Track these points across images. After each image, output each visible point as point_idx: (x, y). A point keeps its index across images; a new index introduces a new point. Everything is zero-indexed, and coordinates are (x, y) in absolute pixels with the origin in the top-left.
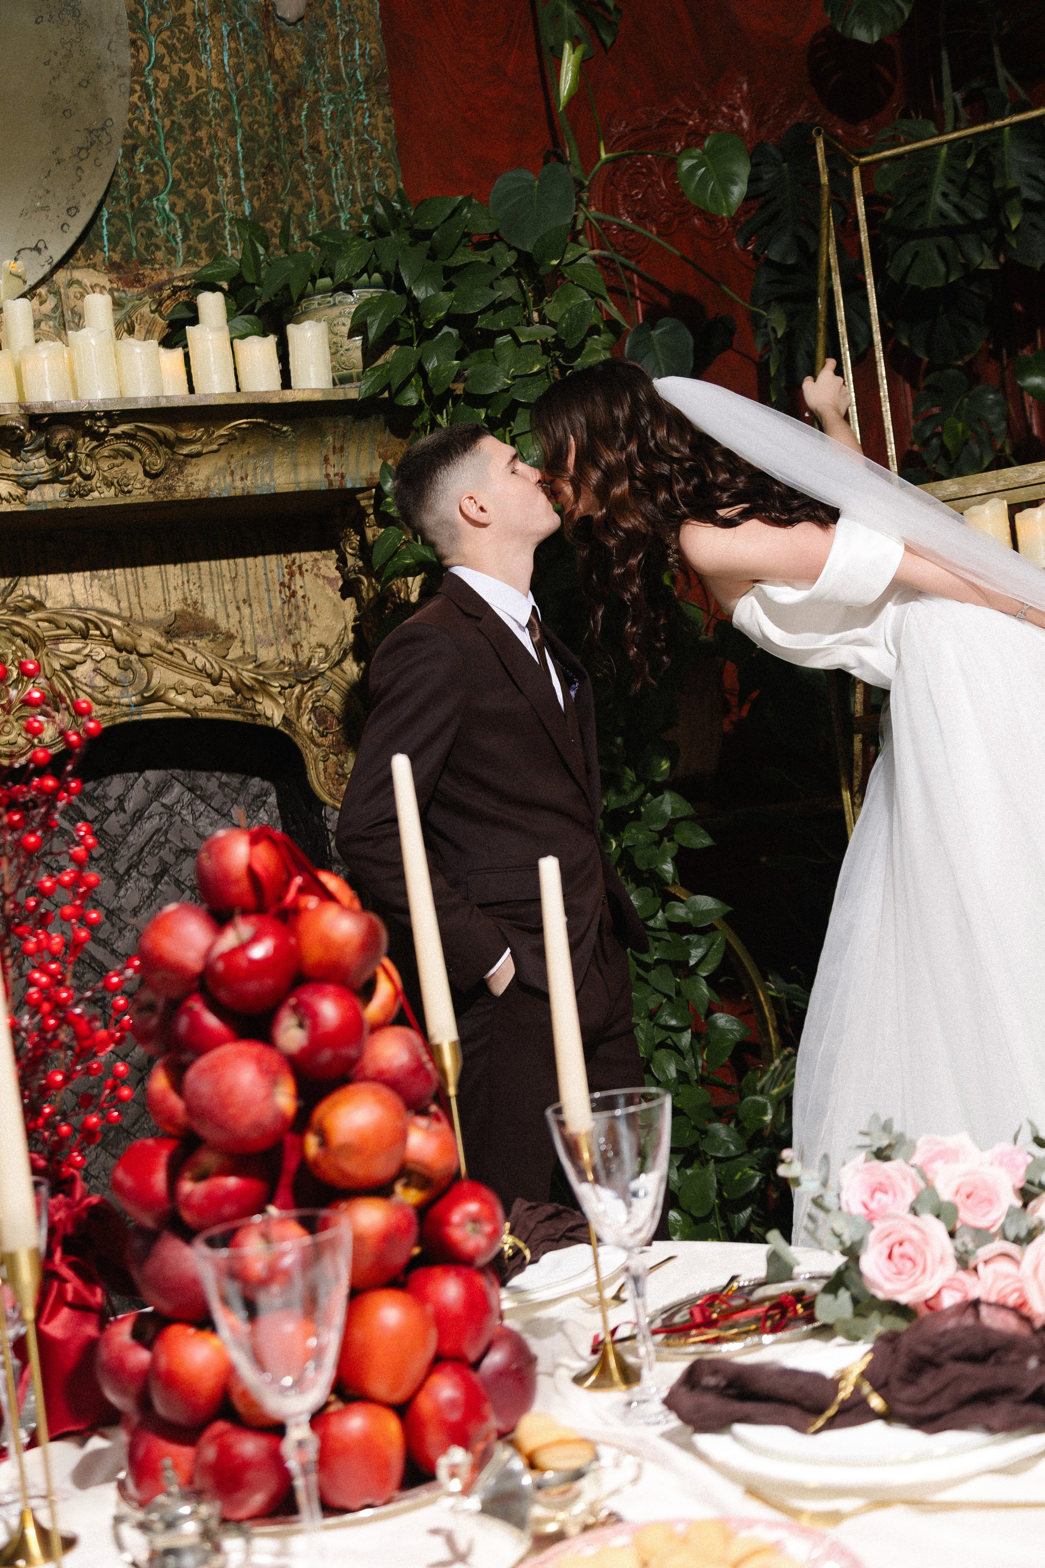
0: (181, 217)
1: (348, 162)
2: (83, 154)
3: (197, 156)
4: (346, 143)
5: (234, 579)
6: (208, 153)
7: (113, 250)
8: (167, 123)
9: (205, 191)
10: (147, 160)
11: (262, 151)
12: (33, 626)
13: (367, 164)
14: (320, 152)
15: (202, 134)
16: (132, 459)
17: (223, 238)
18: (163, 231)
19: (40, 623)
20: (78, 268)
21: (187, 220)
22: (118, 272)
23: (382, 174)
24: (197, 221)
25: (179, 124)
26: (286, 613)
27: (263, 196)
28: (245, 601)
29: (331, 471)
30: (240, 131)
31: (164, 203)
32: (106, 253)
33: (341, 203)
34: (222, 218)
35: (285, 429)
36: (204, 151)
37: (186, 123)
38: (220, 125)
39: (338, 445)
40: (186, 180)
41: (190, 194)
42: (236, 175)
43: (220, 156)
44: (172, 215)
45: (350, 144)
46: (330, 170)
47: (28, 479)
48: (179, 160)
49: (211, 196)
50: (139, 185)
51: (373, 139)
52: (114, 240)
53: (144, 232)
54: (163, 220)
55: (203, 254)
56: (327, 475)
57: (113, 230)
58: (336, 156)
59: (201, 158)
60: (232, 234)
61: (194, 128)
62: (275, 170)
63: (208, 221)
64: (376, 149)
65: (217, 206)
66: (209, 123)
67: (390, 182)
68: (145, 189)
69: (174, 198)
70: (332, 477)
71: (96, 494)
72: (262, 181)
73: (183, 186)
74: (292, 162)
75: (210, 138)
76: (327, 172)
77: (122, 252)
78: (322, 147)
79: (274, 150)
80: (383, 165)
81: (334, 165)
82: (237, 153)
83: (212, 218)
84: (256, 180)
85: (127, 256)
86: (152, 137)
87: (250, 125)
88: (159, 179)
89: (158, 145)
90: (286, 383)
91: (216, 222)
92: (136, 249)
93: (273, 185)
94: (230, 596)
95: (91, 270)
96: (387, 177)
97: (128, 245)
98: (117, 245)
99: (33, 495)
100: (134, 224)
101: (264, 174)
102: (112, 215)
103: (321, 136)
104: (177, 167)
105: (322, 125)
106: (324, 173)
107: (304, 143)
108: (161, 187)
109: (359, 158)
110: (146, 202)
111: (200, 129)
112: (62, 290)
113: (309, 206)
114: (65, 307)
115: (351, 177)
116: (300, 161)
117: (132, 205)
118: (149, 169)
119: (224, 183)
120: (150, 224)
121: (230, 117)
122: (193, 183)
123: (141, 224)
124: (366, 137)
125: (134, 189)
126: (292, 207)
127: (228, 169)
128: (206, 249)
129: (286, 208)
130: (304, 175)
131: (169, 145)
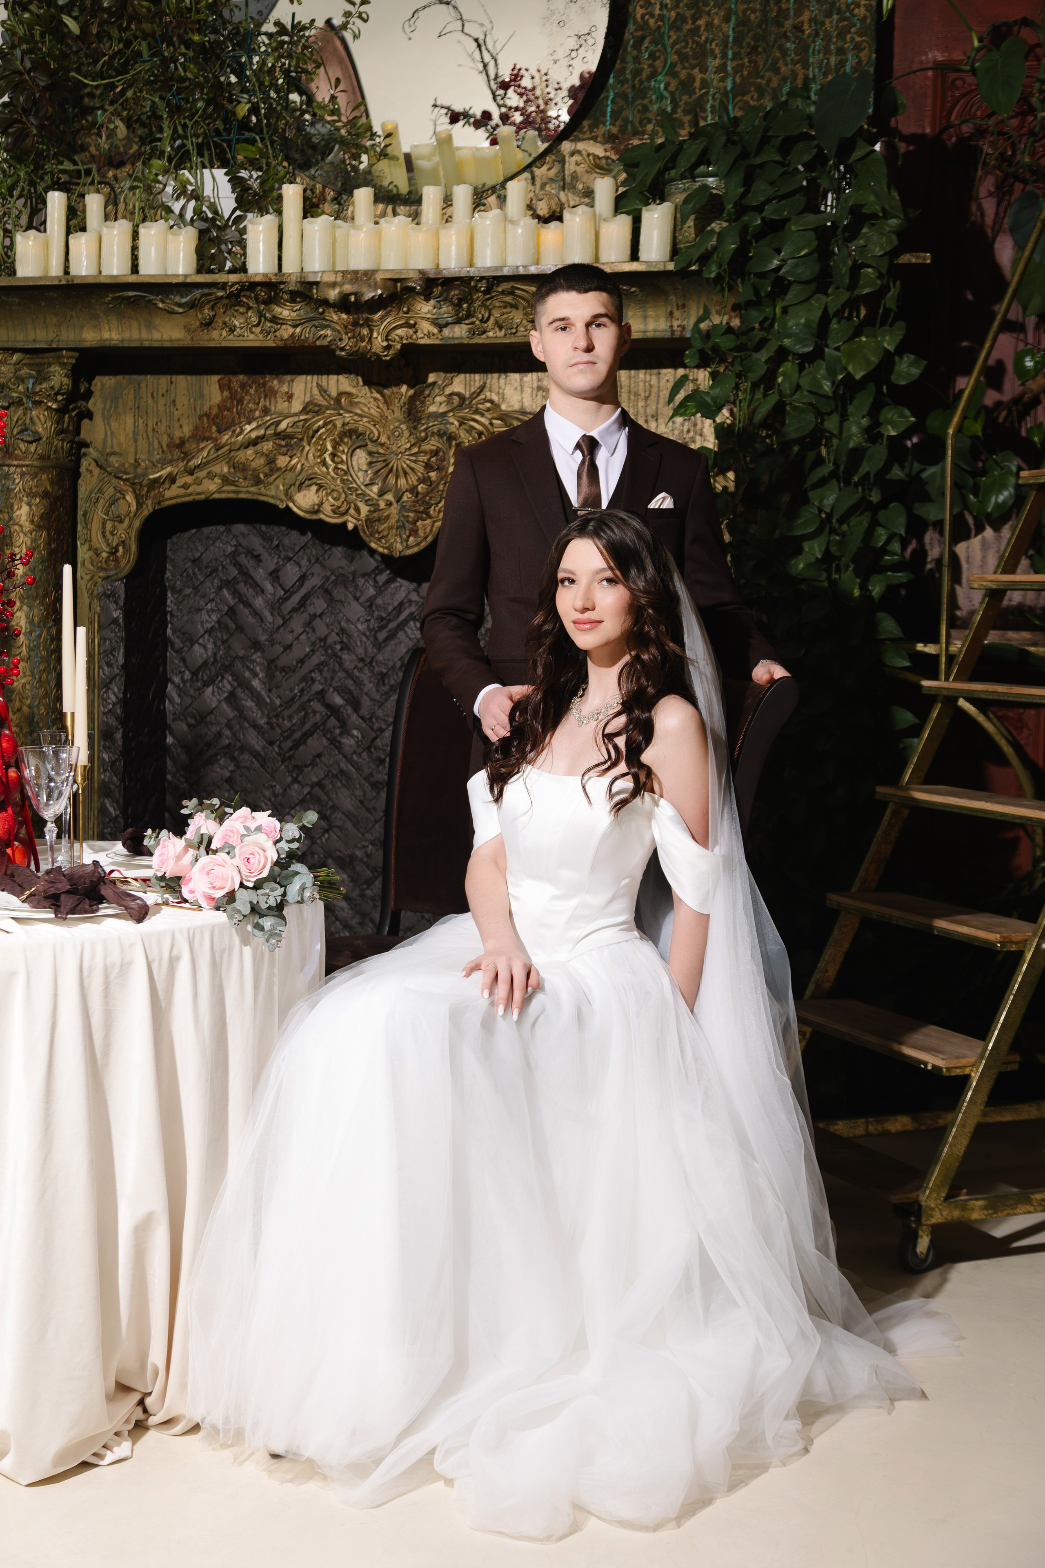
0: (672, 94)
1: (828, 38)
2: (574, 54)
3: (694, 42)
4: (827, 21)
5: (646, 398)
6: (703, 38)
7: (613, 124)
8: (673, 14)
9: (696, 71)
10: (653, 48)
11: (750, 35)
12: (486, 422)
13: (844, 40)
14: (803, 32)
15: (701, 22)
16: (517, 308)
17: (705, 111)
18: (655, 107)
19: (494, 421)
20: (583, 140)
21: (677, 96)
22: (613, 143)
23: (858, 47)
24: (685, 98)
25: (683, 15)
26: (685, 428)
27: (745, 73)
28: (653, 417)
29: (676, 324)
30: (733, 18)
31: (660, 82)
32: (608, 127)
33: (814, 76)
34: (707, 93)
35: (633, 289)
36: (700, 37)
37: (688, 13)
38: (716, 13)
39: (680, 303)
40: (682, 62)
41: (683, 74)
42: (724, 56)
43: (713, 40)
44: (666, 94)
45: (831, 22)
46: (809, 46)
47: (440, 321)
48: (678, 47)
49: (700, 76)
50: (642, 69)
51: (854, 16)
52: (615, 115)
53: (640, 107)
54: (657, 98)
55: (686, 125)
56: (672, 326)
57: (616, 108)
58: (817, 34)
59: (697, 43)
60: (713, 107)
61: (695, 19)
62: (760, 49)
63: (695, 97)
64: (855, 25)
65: (705, 84)
66: (708, 13)
67: (864, 55)
68: (647, 71)
69: (668, 78)
70: (675, 328)
71: (491, 334)
72: (746, 60)
73: (678, 68)
74: (775, 42)
75: (707, 25)
76: (806, 48)
77: (620, 126)
78: (806, 27)
79: (761, 32)
80: (858, 39)
81: (814, 42)
82: (728, 37)
83: (698, 93)
84: (741, 59)
85: (623, 130)
86: (659, 28)
87: (744, 11)
88: (658, 63)
89: (662, 36)
90: (634, 256)
91: (702, 96)
92: (632, 122)
93: (756, 62)
94: (641, 410)
95: (592, 142)
96: (861, 50)
97: (626, 120)
98: (616, 120)
99: (446, 332)
100: (633, 101)
101: (748, 54)
102: (617, 95)
103: (806, 16)
104: (677, 53)
105: (808, 7)
106: (803, 49)
107: (788, 24)
108: (660, 70)
109: (838, 35)
110: (646, 84)
111: (699, 18)
112: (567, 158)
113: (784, 79)
114: (567, 172)
115: (827, 51)
116: (783, 40)
117: (634, 87)
118: (652, 56)
119: (713, 63)
120: (646, 101)
121: (727, 6)
122: (687, 65)
123: (639, 102)
124: (848, 14)
125: (637, 72)
126: (769, 81)
127: (717, 51)
128: (689, 121)
129: (764, 82)
130: (784, 52)
131: (672, 33)
